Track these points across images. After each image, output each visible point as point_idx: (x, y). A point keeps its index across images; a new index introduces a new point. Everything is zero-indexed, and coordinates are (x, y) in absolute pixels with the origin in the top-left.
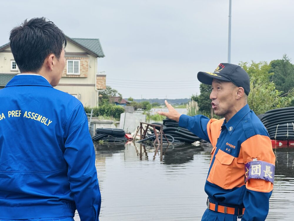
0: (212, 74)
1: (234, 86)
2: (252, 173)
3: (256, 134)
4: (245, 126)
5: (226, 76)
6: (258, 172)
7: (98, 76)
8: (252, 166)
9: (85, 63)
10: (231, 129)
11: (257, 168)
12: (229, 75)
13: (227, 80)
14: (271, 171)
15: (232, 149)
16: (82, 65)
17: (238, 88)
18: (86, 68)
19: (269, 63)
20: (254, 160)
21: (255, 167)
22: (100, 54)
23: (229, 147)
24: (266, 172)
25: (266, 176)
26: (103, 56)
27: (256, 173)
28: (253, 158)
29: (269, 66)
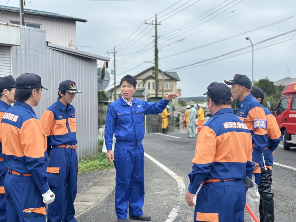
0: (229, 81)
1: (240, 85)
2: (255, 126)
3: (255, 107)
4: (249, 103)
5: (235, 81)
6: (258, 125)
7: (177, 90)
8: (255, 122)
9: (171, 84)
10: (242, 106)
11: (257, 123)
12: (236, 81)
13: (236, 83)
14: (264, 123)
15: (243, 115)
16: (170, 85)
17: (242, 86)
18: (172, 86)
19: (258, 81)
20: (255, 119)
21: (256, 123)
22: (178, 79)
23: (241, 114)
24: (262, 124)
25: (262, 126)
26: (180, 80)
27: (257, 125)
28: (255, 118)
29: (258, 82)
